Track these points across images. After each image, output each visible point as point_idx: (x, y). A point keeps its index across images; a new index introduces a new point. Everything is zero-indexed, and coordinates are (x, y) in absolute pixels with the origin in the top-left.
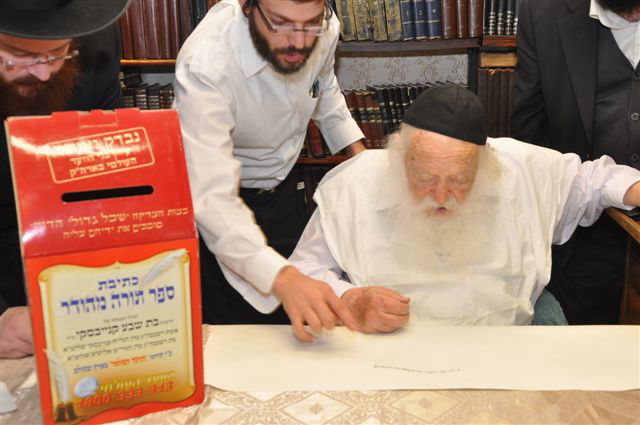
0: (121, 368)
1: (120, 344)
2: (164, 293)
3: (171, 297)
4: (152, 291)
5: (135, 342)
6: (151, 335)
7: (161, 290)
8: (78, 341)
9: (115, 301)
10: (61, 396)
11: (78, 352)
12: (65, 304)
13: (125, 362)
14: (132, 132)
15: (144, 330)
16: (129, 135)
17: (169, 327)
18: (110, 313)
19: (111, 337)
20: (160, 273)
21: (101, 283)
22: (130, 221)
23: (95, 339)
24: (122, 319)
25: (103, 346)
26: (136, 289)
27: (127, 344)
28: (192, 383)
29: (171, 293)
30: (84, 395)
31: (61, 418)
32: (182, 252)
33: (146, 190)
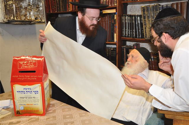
0: (28, 105)
1: (28, 101)
2: (36, 92)
3: (38, 93)
4: (34, 91)
5: (30, 101)
6: (34, 100)
7: (36, 91)
8: (20, 99)
9: (27, 92)
10: (17, 109)
11: (20, 101)
12: (17, 92)
15: (32, 99)
16: (34, 61)
17: (37, 99)
18: (25, 94)
19: (26, 99)
20: (35, 88)
21: (24, 89)
22: (30, 77)
23: (23, 99)
24: (28, 96)
25: (25, 101)
26: (30, 91)
27: (29, 101)
28: (43, 111)
29: (38, 92)
30: (21, 109)
31: (17, 113)
32: (40, 84)
33: (34, 72)
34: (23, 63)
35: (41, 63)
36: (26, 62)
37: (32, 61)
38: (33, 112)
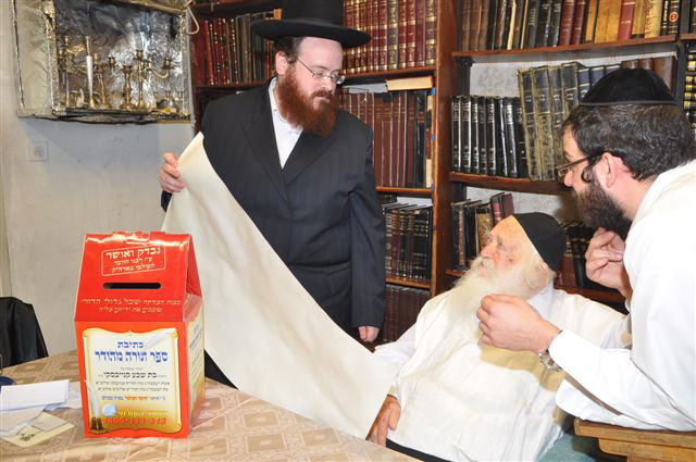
0: (131, 402)
1: (130, 386)
2: (160, 357)
3: (165, 360)
4: (152, 354)
5: (140, 386)
6: (152, 383)
7: (158, 354)
9: (128, 357)
10: (95, 413)
11: (104, 386)
12: (97, 353)
13: (134, 398)
14: (156, 247)
15: (146, 379)
17: (162, 380)
18: (124, 364)
19: (125, 380)
20: (158, 342)
21: (119, 343)
22: (142, 305)
23: (115, 379)
24: (132, 369)
25: (120, 385)
26: (142, 350)
27: (135, 386)
28: (179, 422)
29: (165, 357)
30: (108, 415)
31: (94, 428)
32: (173, 330)
33: (156, 286)
34: (120, 255)
35: (179, 256)
36: (127, 254)
37: (150, 251)
38: (147, 426)
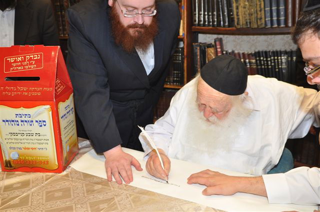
0: (27, 150)
1: (25, 141)
2: (42, 123)
3: (45, 125)
4: (37, 121)
5: (31, 141)
6: (38, 140)
7: (40, 121)
8: (9, 137)
9: (22, 123)
11: (10, 141)
12: (4, 121)
13: (28, 148)
14: (38, 55)
15: (34, 137)
16: (36, 56)
17: (45, 138)
18: (20, 127)
19: (22, 137)
20: (40, 114)
21: (16, 115)
22: (28, 91)
23: (16, 137)
24: (26, 131)
25: (19, 141)
26: (30, 119)
27: (28, 141)
28: (57, 164)
29: (45, 123)
30: (14, 158)
32: (48, 107)
33: (37, 79)
34: (16, 59)
36: (20, 59)
37: (34, 57)
38: (38, 165)
